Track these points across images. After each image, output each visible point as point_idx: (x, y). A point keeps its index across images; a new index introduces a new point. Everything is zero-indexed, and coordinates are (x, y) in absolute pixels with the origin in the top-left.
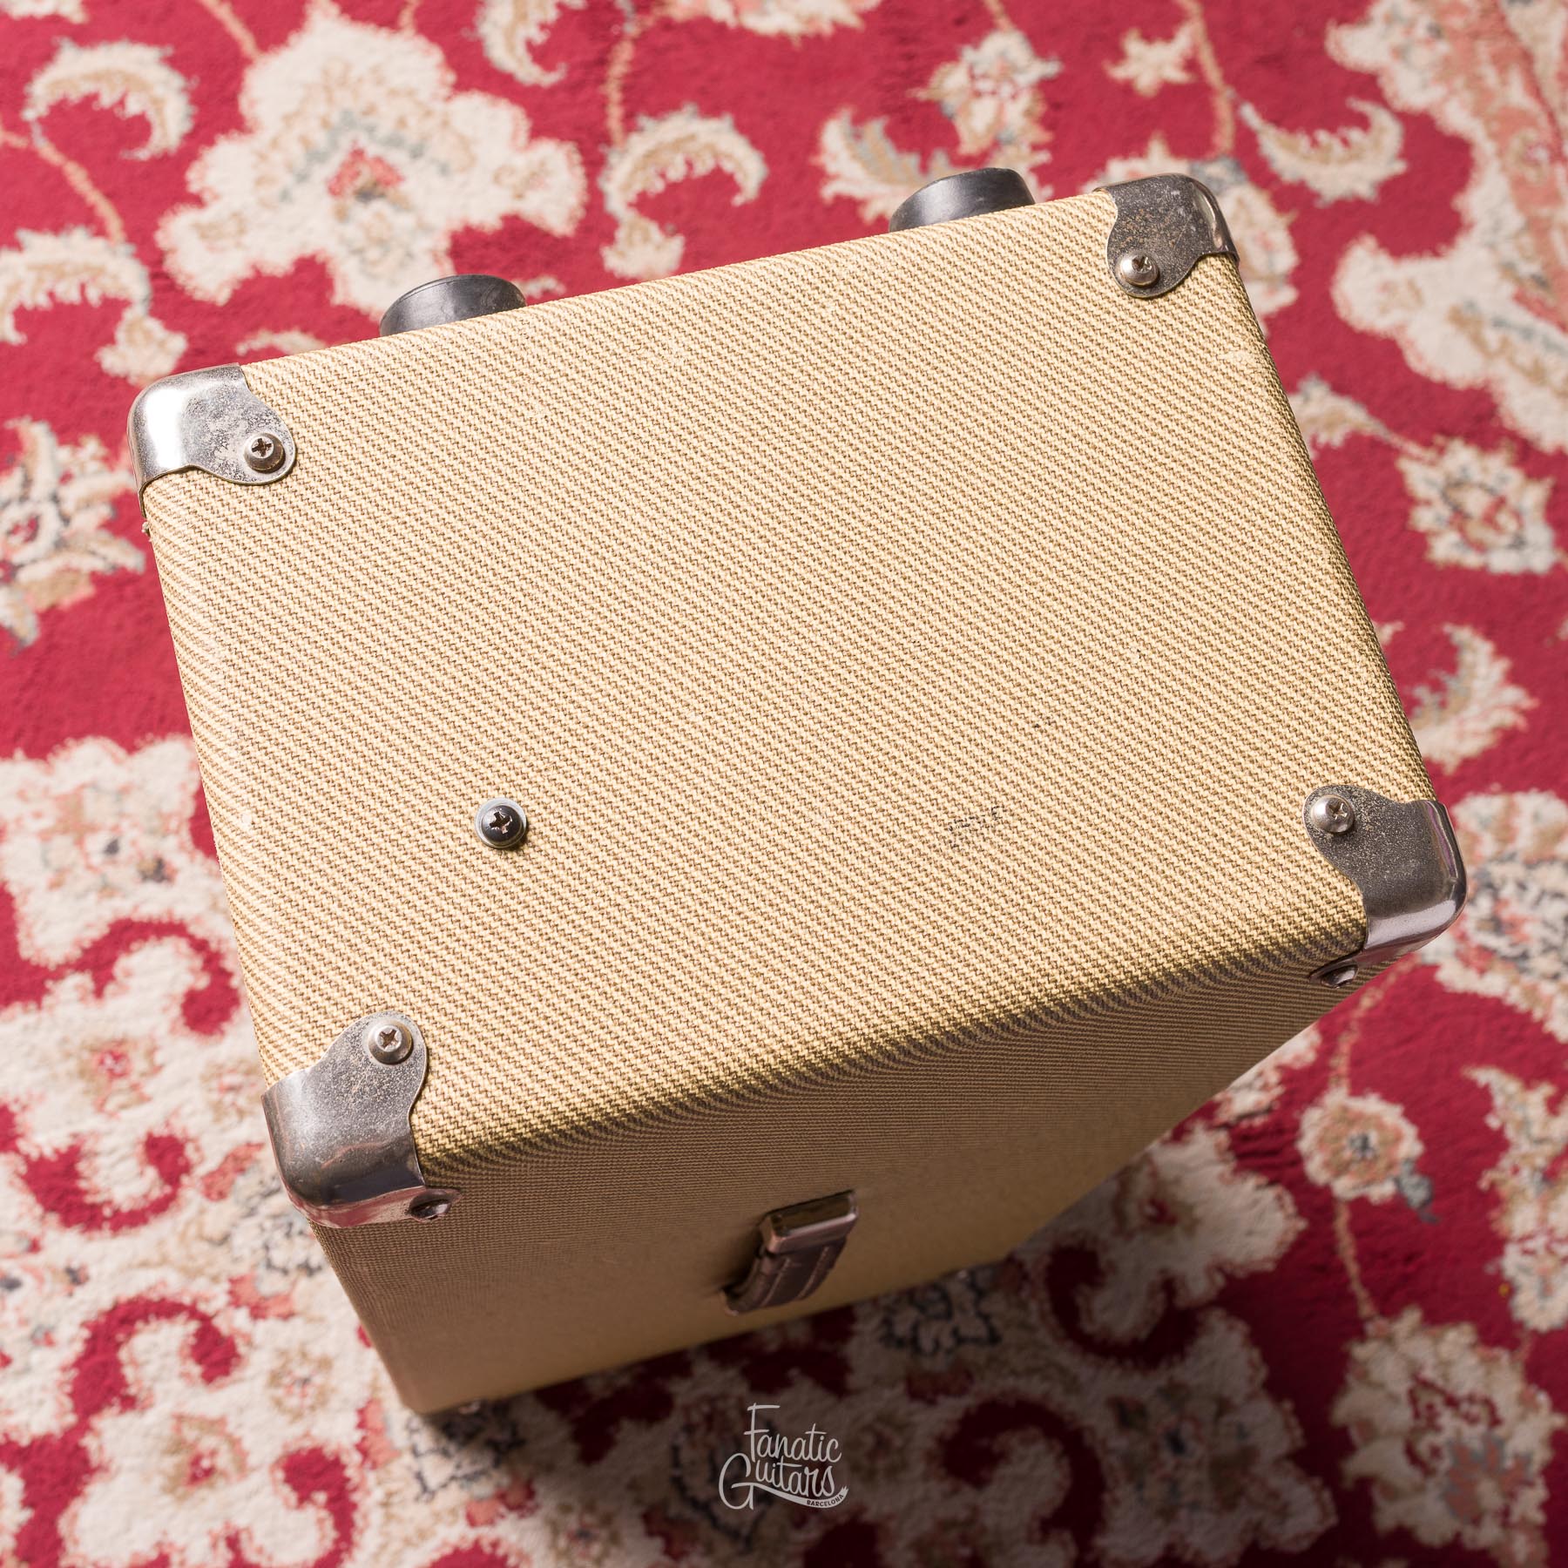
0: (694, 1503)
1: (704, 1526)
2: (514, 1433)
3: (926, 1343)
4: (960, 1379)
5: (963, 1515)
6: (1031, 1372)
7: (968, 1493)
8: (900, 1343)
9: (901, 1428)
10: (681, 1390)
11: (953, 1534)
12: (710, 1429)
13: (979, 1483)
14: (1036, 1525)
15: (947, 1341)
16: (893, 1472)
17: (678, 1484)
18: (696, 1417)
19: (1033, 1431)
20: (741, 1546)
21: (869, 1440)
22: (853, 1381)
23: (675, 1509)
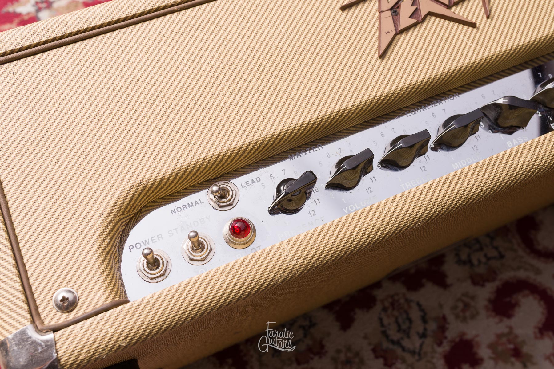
0: (393, 342)
1: (399, 351)
2: (310, 321)
3: (475, 262)
4: (491, 275)
5: (506, 331)
6: (519, 268)
7: (507, 321)
8: (464, 263)
9: (473, 298)
10: (380, 294)
11: (504, 339)
12: (393, 309)
13: (509, 316)
14: (537, 331)
15: (483, 260)
16: (473, 317)
17: (384, 333)
18: (387, 304)
19: (527, 292)
20: (417, 357)
21: (461, 305)
22: (449, 281)
23: (386, 345)
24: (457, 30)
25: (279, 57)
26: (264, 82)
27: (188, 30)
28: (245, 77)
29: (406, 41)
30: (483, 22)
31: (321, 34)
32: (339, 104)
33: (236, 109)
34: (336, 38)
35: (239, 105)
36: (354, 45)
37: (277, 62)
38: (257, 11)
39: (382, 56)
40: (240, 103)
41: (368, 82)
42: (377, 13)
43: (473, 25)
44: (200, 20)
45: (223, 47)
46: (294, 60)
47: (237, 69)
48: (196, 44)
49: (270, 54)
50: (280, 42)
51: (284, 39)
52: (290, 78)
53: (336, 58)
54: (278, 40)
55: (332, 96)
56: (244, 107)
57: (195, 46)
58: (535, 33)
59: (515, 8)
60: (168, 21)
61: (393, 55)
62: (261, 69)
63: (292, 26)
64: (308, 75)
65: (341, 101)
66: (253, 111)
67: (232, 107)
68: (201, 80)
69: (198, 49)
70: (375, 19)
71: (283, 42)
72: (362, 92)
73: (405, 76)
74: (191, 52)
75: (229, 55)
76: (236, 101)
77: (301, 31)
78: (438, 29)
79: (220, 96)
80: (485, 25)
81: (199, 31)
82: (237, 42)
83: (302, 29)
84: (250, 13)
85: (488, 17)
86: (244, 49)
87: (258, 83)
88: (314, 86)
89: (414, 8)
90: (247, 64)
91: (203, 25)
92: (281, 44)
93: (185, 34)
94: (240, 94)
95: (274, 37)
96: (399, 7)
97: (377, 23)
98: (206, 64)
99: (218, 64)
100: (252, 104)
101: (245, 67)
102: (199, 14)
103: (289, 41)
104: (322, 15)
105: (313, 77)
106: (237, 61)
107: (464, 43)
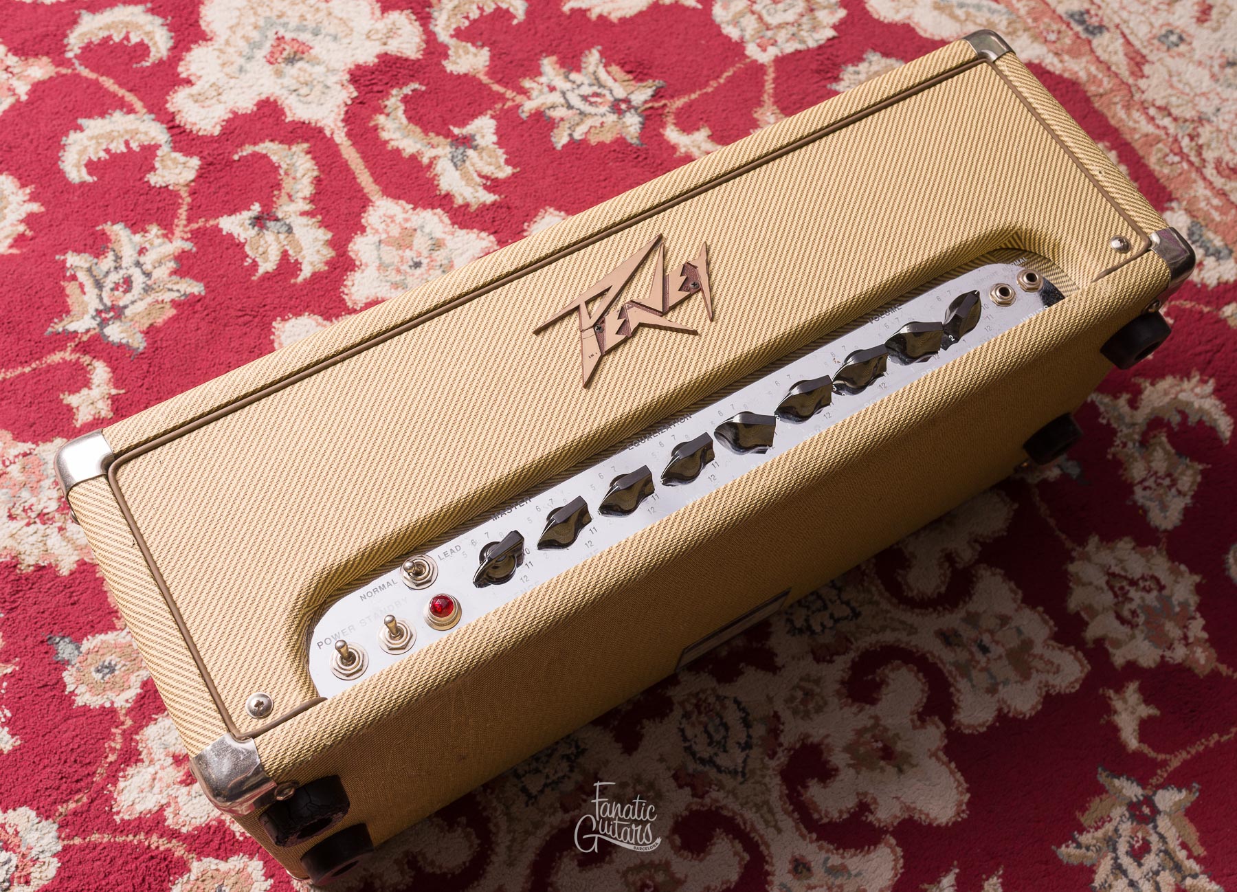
0: (703, 760)
1: (713, 772)
3: (818, 628)
4: (844, 643)
5: (870, 723)
6: (883, 629)
7: (870, 710)
8: (801, 631)
9: (817, 682)
10: (676, 693)
11: (868, 736)
12: (700, 712)
13: (873, 702)
14: (915, 717)
15: (830, 623)
16: (820, 708)
17: (690, 751)
18: (689, 707)
19: (897, 662)
20: (740, 778)
21: (799, 694)
22: (779, 661)
23: (692, 767)
24: (675, 340)
25: (466, 402)
26: (452, 435)
27: (356, 383)
28: (428, 432)
29: (615, 362)
30: (706, 327)
31: (514, 367)
32: (541, 449)
33: (423, 471)
34: (532, 369)
35: (425, 466)
36: (554, 375)
37: (464, 408)
38: (435, 348)
39: (587, 385)
40: (427, 463)
41: (573, 418)
42: (579, 332)
43: (695, 333)
44: (369, 369)
45: (399, 398)
46: (485, 403)
47: (419, 423)
48: (367, 398)
49: (455, 399)
50: (465, 384)
51: (471, 379)
52: (481, 425)
53: (533, 394)
54: (463, 382)
55: (532, 440)
56: (431, 467)
57: (366, 401)
58: (769, 333)
59: (744, 303)
60: (331, 375)
61: (601, 382)
62: (446, 420)
63: (479, 362)
64: (503, 419)
65: (542, 446)
66: (442, 470)
67: (418, 468)
68: (378, 442)
69: (371, 405)
70: (576, 339)
71: (469, 383)
72: (567, 432)
73: (616, 406)
74: (362, 410)
75: (407, 407)
76: (421, 461)
77: (489, 367)
78: (653, 342)
79: (402, 458)
80: (709, 330)
81: (368, 383)
82: (415, 390)
83: (490, 364)
84: (427, 353)
85: (712, 320)
86: (424, 398)
87: (445, 437)
88: (510, 432)
89: (622, 321)
90: (429, 416)
91: (373, 374)
92: (467, 386)
93: (353, 389)
94: (425, 452)
95: (458, 379)
96: (603, 322)
97: (579, 345)
98: (382, 421)
99: (395, 419)
100: (439, 463)
101: (427, 419)
102: (366, 362)
103: (476, 381)
104: (513, 343)
105: (508, 421)
106: (417, 414)
107: (684, 356)
